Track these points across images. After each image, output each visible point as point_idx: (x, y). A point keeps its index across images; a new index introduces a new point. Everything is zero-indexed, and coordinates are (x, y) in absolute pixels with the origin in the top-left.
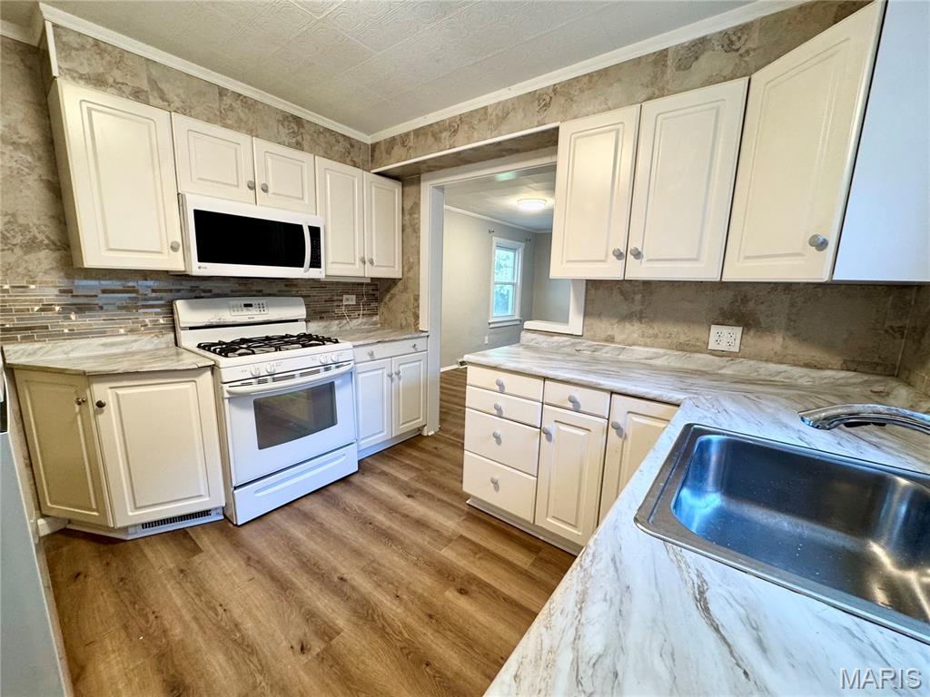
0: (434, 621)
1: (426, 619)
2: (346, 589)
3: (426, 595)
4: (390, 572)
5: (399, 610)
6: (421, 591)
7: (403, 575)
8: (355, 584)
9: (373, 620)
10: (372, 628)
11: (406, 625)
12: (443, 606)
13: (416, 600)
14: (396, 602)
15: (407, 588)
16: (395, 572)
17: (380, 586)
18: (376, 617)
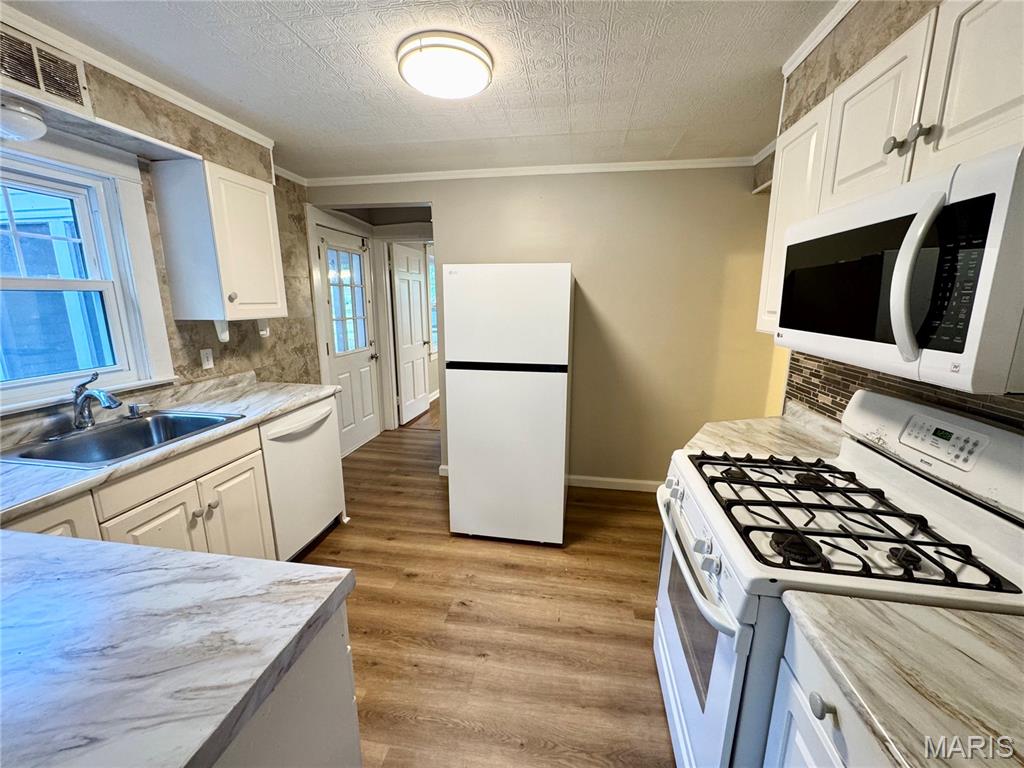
0: (370, 661)
1: (378, 660)
2: (472, 650)
3: (388, 681)
4: (439, 686)
5: (408, 655)
6: (394, 682)
7: (423, 690)
8: (466, 657)
9: (426, 639)
10: (423, 633)
11: (396, 648)
12: (364, 678)
13: (394, 670)
14: (414, 661)
15: (411, 679)
16: (435, 688)
17: (441, 667)
18: (426, 642)
